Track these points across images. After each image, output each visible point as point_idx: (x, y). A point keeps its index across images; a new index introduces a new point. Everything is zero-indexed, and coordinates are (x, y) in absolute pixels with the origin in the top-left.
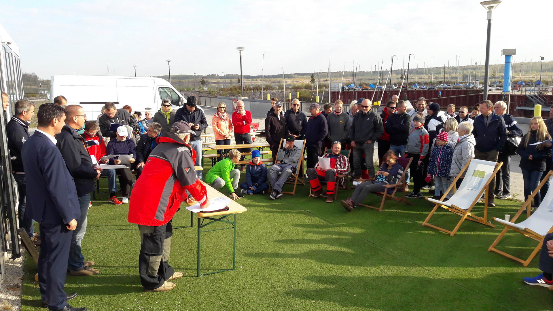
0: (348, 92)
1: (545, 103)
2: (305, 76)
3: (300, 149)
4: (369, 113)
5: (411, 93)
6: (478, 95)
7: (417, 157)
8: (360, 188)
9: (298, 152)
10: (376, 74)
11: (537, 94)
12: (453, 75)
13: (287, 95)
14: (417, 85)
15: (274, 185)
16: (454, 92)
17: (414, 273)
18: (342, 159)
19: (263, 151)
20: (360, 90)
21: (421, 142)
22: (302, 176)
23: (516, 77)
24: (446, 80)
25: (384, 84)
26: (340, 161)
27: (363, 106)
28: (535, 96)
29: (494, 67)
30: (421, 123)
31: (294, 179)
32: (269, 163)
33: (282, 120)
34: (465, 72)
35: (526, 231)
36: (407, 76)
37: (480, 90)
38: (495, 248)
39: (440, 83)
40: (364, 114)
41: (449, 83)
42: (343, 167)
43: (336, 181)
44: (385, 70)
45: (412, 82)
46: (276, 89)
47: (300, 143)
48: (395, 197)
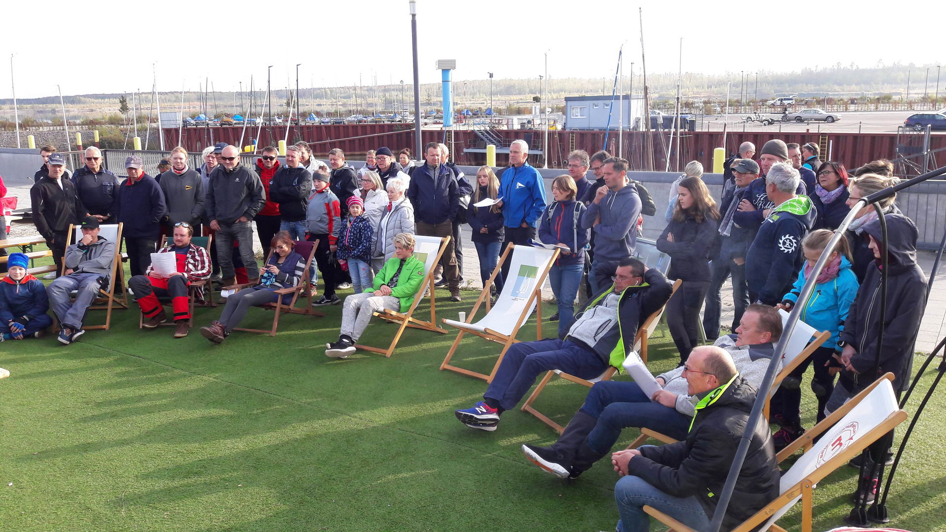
0: (195, 129)
1: (499, 142)
2: (106, 100)
3: (112, 241)
4: (237, 170)
5: (305, 131)
6: (410, 133)
7: (324, 238)
8: (234, 302)
9: (111, 247)
10: (244, 96)
11: (488, 129)
12: (370, 100)
13: (72, 137)
14: (314, 116)
15: (64, 317)
16: (373, 128)
17: (335, 427)
18: (196, 254)
19: (32, 251)
20: (218, 124)
21: (329, 213)
22: (121, 292)
23: (459, 102)
24: (359, 108)
25: (259, 115)
26: (193, 257)
27: (225, 159)
28: (487, 132)
29: (429, 87)
30: (326, 182)
31: (106, 299)
32: (48, 276)
33: (67, 189)
34: (387, 95)
35: (486, 332)
36: (296, 101)
37: (411, 124)
38: (449, 364)
39: (350, 113)
40: (228, 172)
41: (365, 113)
42: (200, 267)
43: (190, 294)
44: (257, 90)
45: (306, 112)
46: (48, 125)
47: (111, 231)
48: (296, 309)
